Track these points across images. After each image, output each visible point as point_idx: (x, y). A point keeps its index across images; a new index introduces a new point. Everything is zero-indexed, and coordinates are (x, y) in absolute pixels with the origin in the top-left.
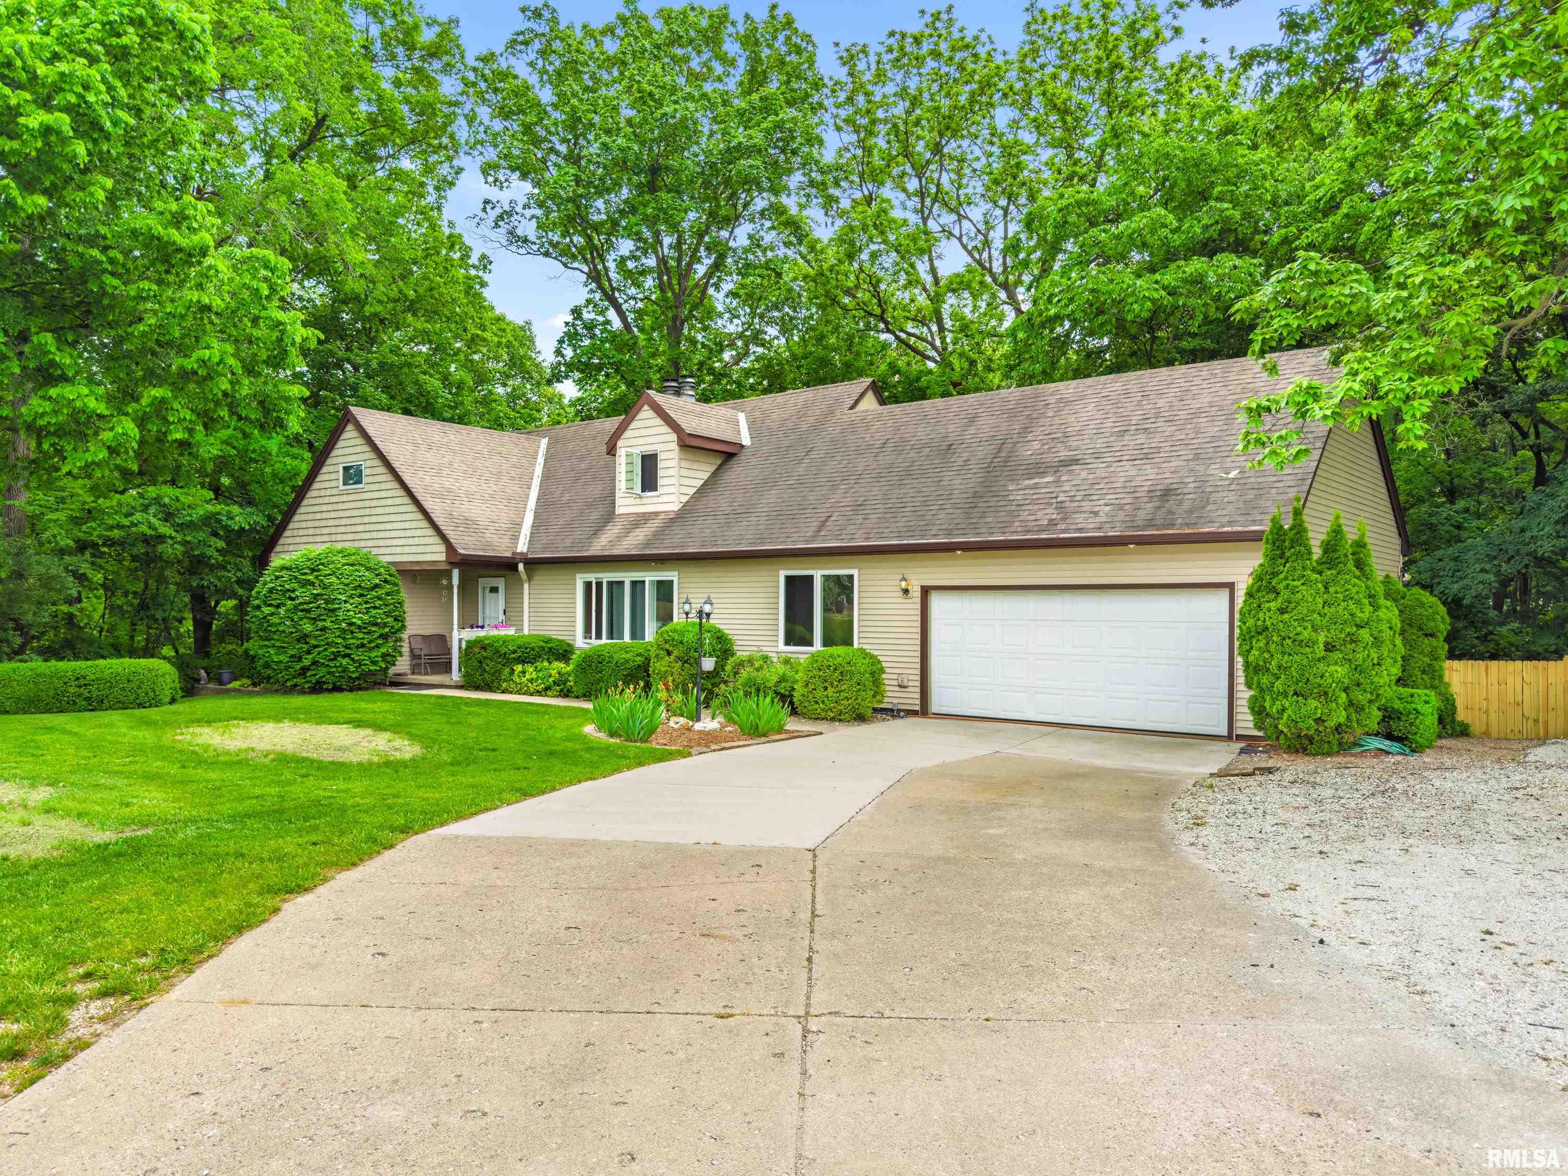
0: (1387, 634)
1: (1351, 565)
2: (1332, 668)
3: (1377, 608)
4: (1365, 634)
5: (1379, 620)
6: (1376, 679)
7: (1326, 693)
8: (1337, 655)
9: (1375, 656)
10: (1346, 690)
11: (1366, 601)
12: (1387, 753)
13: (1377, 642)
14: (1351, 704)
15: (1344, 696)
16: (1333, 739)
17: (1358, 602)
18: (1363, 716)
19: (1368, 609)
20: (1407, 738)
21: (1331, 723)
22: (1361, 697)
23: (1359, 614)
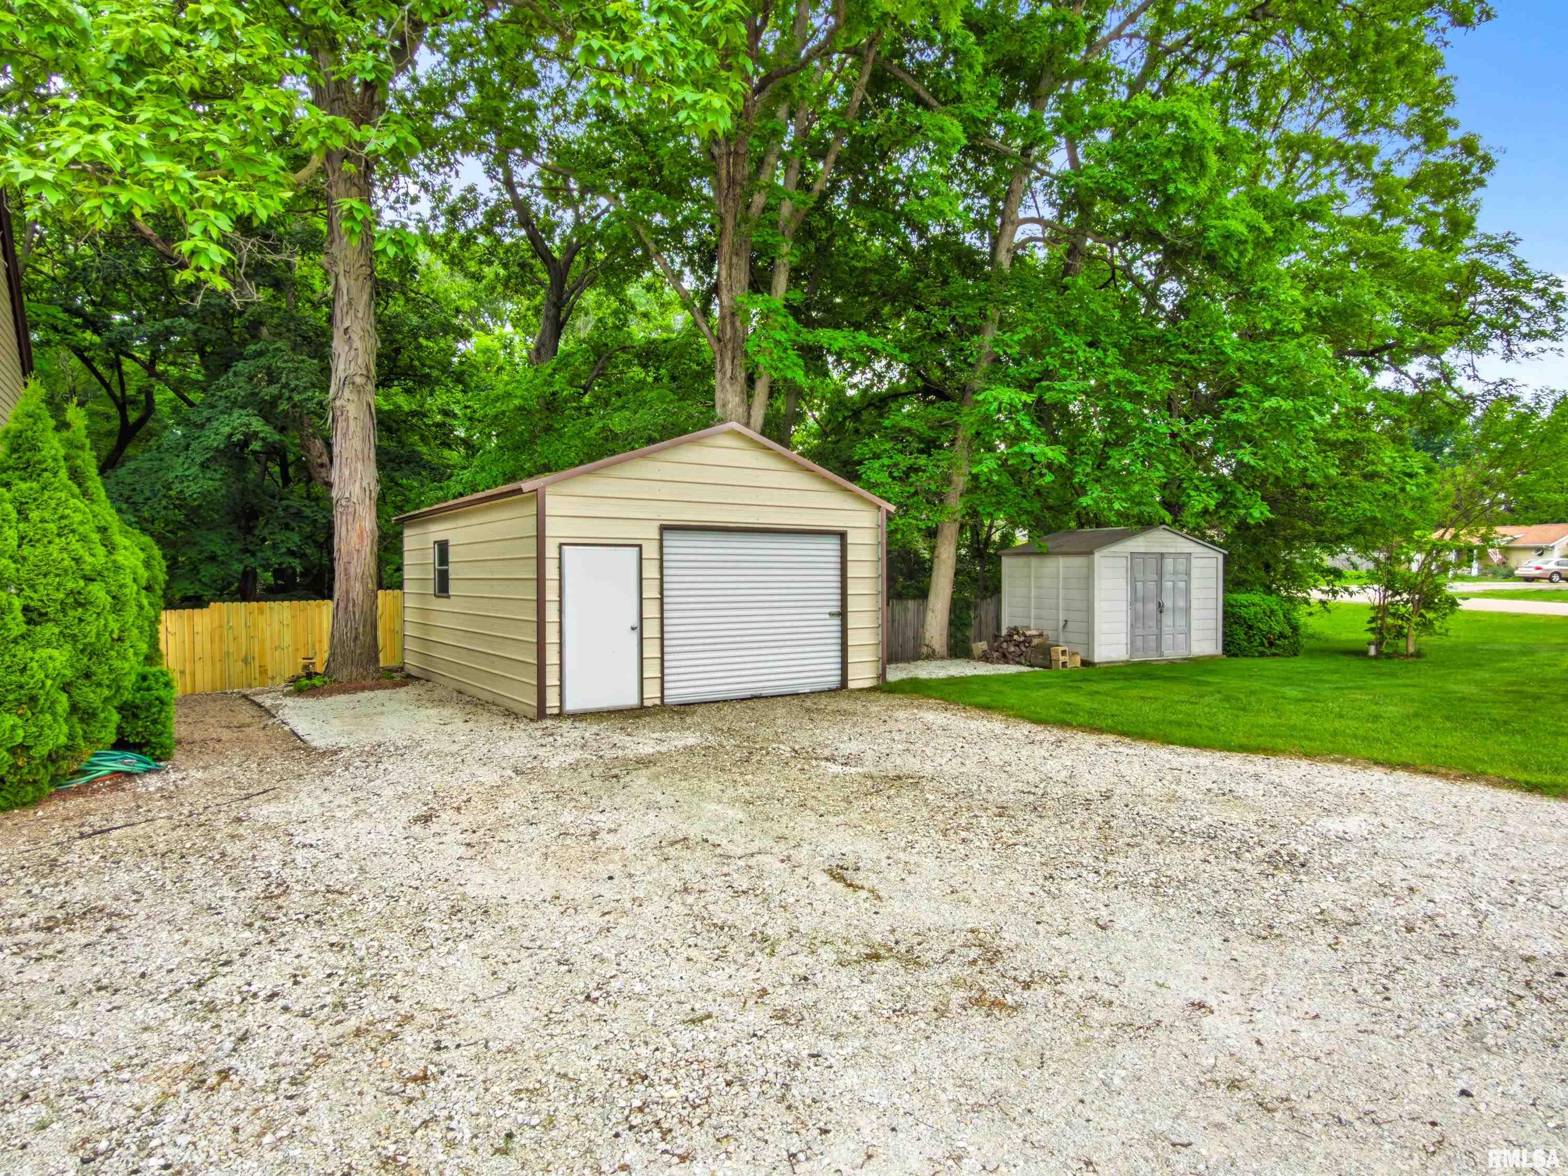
0: (131, 589)
1: (63, 474)
2: (44, 653)
3: (111, 548)
4: (97, 591)
5: (118, 568)
6: (117, 663)
7: (33, 699)
8: (49, 630)
9: (114, 626)
10: (66, 688)
11: (96, 537)
12: (129, 775)
13: (118, 603)
14: (74, 708)
15: (64, 698)
16: (44, 776)
17: (83, 539)
18: (95, 726)
19: (101, 551)
20: (148, 743)
21: (40, 751)
22: (92, 696)
23: (89, 559)
